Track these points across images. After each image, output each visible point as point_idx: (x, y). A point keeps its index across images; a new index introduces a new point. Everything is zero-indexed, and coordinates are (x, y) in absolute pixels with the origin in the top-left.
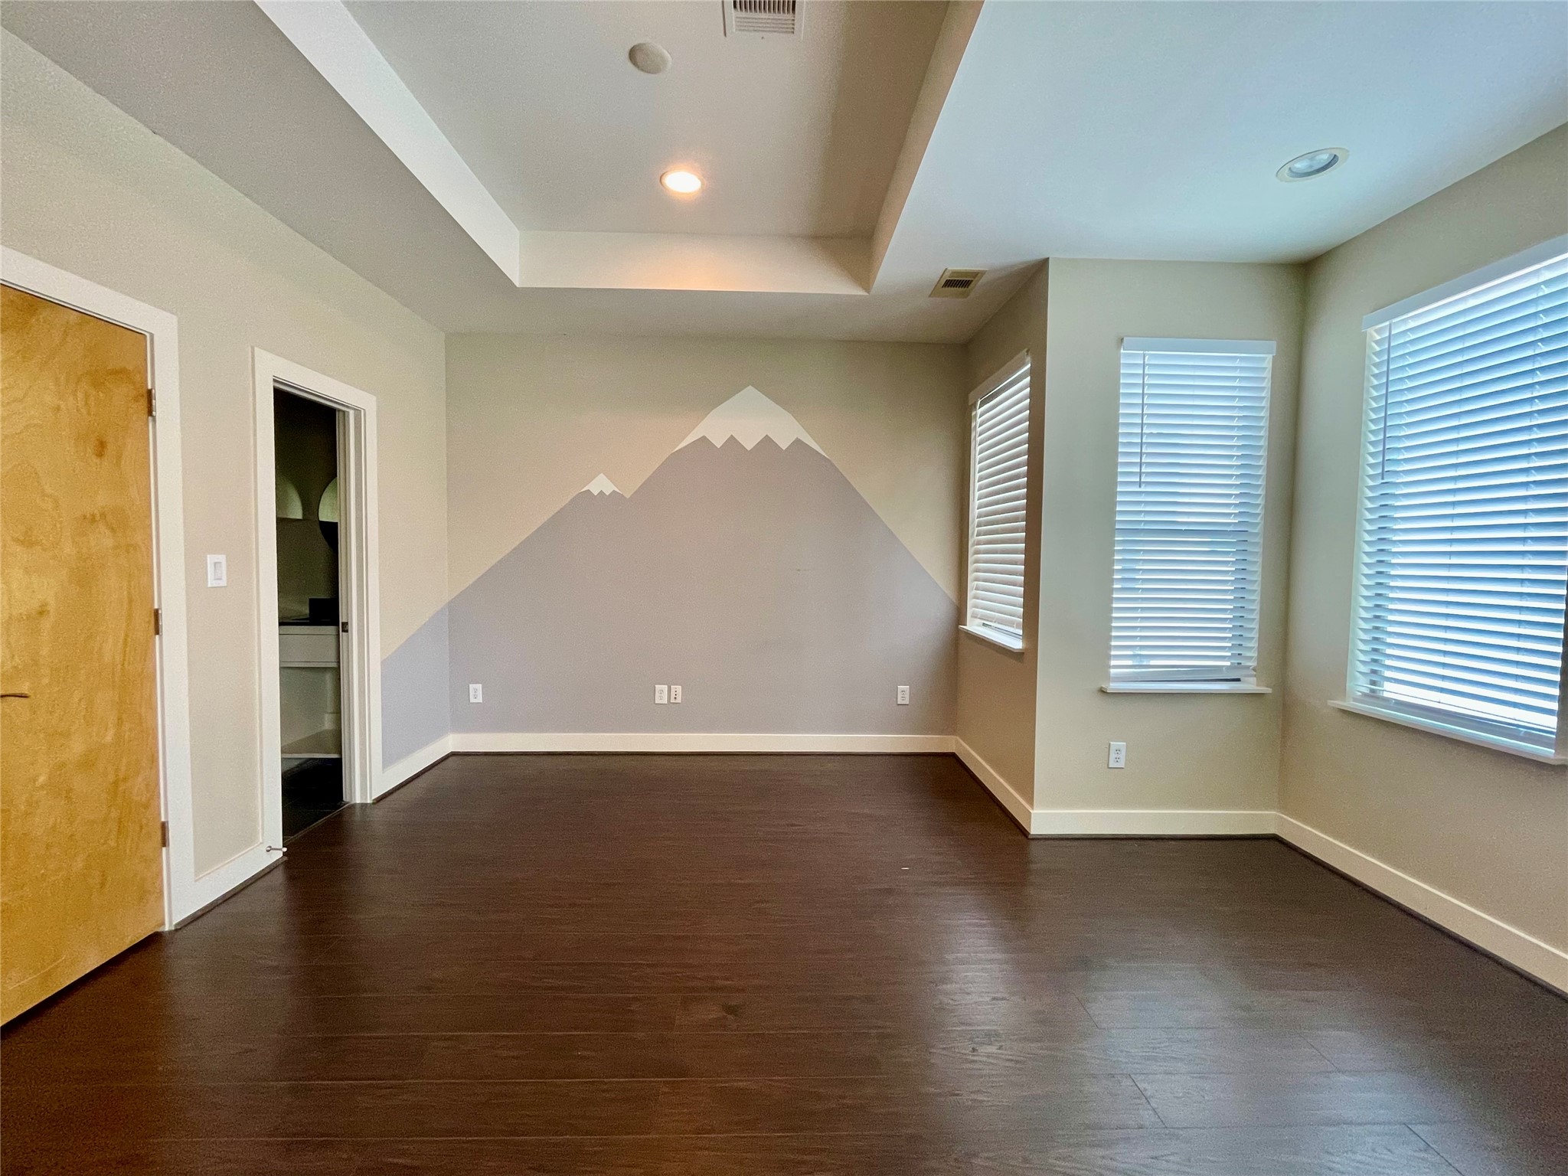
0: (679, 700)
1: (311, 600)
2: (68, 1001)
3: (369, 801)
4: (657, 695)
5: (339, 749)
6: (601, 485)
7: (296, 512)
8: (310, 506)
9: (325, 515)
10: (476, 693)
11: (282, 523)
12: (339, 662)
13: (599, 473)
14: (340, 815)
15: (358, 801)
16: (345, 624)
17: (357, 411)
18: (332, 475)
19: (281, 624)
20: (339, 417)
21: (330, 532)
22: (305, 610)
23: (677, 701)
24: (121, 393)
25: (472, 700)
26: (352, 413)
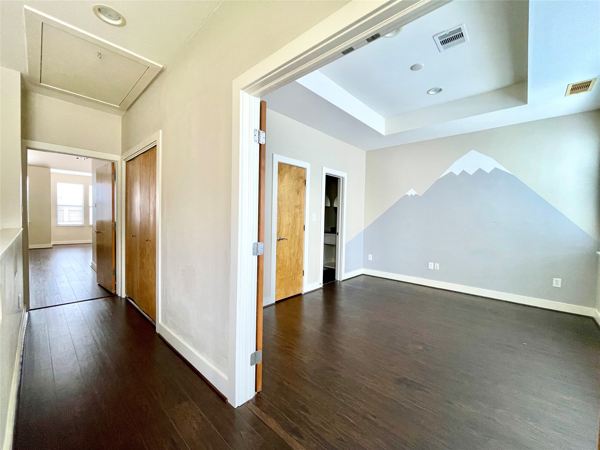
0: (438, 269)
1: (331, 227)
2: (289, 300)
3: (341, 280)
4: (429, 266)
5: (335, 267)
6: (412, 192)
7: (329, 205)
8: (332, 203)
9: (335, 206)
10: (370, 257)
11: (326, 207)
12: (336, 243)
13: (411, 188)
14: (335, 282)
15: (339, 280)
16: (338, 233)
17: (343, 178)
18: (337, 195)
19: (325, 232)
20: (339, 180)
21: (336, 209)
22: (330, 230)
23: (437, 269)
24: (301, 181)
25: (369, 259)
26: (341, 178)
